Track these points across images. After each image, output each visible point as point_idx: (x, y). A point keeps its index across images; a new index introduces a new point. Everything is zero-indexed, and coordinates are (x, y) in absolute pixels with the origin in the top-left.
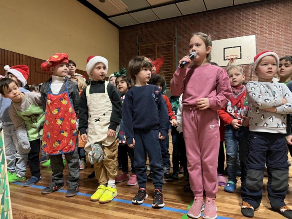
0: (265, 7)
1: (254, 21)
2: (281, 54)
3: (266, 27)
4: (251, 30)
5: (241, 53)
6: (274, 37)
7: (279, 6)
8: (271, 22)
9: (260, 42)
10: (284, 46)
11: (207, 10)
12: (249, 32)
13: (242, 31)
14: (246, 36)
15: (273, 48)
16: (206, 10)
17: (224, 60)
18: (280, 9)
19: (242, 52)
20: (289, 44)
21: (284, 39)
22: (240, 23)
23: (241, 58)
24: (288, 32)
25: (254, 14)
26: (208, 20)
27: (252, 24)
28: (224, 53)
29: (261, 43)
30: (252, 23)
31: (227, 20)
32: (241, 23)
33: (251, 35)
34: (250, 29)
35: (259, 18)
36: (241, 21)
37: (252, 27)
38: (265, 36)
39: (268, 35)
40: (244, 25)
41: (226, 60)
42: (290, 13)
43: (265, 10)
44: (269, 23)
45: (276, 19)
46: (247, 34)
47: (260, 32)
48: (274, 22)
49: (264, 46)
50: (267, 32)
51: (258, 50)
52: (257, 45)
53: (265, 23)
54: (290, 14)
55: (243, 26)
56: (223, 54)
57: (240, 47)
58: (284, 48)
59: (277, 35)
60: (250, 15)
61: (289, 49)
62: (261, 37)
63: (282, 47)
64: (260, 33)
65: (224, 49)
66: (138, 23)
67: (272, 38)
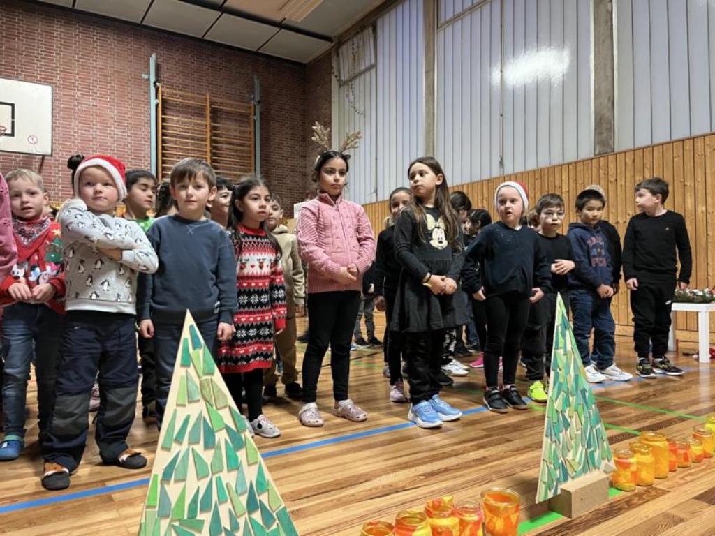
0: (77, 27)
1: (49, 51)
2: (109, 144)
3: (78, 74)
4: (41, 71)
5: (13, 123)
6: (94, 104)
7: (109, 36)
8: (89, 66)
9: (62, 106)
10: (115, 130)
12: (35, 75)
13: (16, 66)
14: (25, 81)
15: (93, 128)
18: (109, 42)
19: (16, 120)
20: (125, 126)
21: (115, 113)
22: (13, 43)
23: (12, 135)
24: (125, 101)
25: (49, 34)
27: (43, 56)
29: (64, 108)
30: (43, 53)
32: (15, 43)
33: (38, 82)
34: (38, 67)
35: (60, 48)
36: (15, 39)
37: (43, 63)
38: (75, 96)
39: (81, 94)
40: (24, 53)
42: (131, 61)
43: (77, 33)
44: (85, 68)
45: (100, 64)
46: (30, 77)
47: (62, 82)
48: (95, 67)
49: (71, 118)
50: (78, 87)
51: (55, 123)
52: (54, 111)
53: (74, 64)
54: (129, 63)
55: (19, 54)
57: (13, 105)
58: (114, 134)
59: (100, 100)
60: (39, 31)
61: (126, 137)
62: (64, 94)
63: (111, 131)
64: (62, 85)
67: (89, 105)
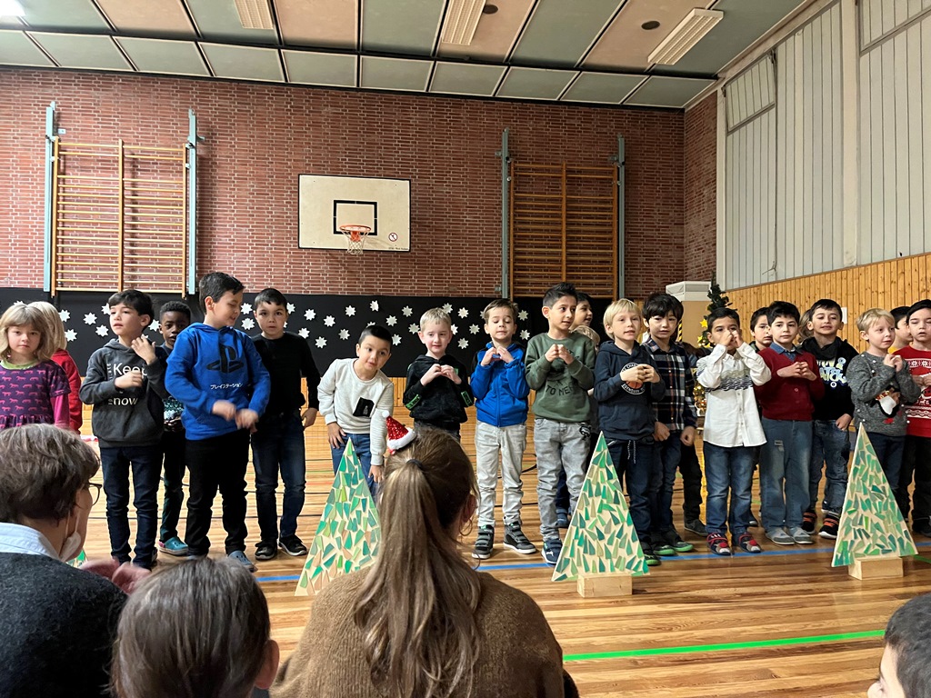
1: (405, 140)
3: (433, 161)
4: (399, 163)
5: (376, 221)
6: (448, 190)
8: (443, 151)
9: (418, 197)
10: (468, 216)
11: (286, 80)
13: (375, 160)
15: (446, 217)
16: (283, 81)
17: (335, 232)
19: (378, 218)
20: (477, 211)
21: (468, 198)
23: (375, 234)
24: (477, 184)
26: (290, 110)
27: (400, 147)
28: (335, 214)
30: (400, 144)
31: (339, 121)
34: (395, 159)
37: (400, 153)
38: (430, 185)
39: (435, 182)
40: (383, 146)
41: (340, 233)
42: (483, 139)
44: (439, 154)
45: (453, 147)
49: (426, 209)
50: (433, 175)
53: (429, 150)
54: (482, 142)
56: (333, 217)
57: (375, 204)
58: (467, 221)
59: (453, 186)
61: (478, 222)
63: (464, 217)
64: (418, 174)
65: (336, 202)
66: (54, 66)
